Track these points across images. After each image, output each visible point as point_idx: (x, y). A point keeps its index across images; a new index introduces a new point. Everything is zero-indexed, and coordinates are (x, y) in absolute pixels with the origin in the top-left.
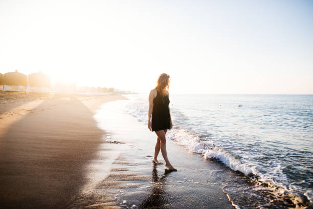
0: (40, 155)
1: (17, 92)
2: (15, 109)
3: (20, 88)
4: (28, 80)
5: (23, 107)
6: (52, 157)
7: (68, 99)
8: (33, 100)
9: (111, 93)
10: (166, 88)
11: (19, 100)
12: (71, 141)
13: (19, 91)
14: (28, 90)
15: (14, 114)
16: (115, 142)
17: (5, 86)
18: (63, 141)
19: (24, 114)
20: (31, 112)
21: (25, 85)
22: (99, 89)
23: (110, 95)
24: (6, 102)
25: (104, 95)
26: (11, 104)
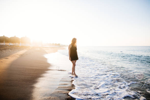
0: (26, 77)
1: (15, 46)
2: (14, 54)
3: (17, 44)
4: (20, 40)
5: (18, 53)
6: (31, 78)
7: (39, 49)
8: (22, 50)
9: (58, 46)
10: (75, 44)
11: (16, 50)
12: (40, 69)
13: (16, 45)
14: (20, 45)
15: (14, 57)
16: (61, 70)
17: (10, 43)
18: (36, 70)
19: (19, 56)
20: (22, 55)
21: (19, 43)
22: (53, 44)
23: (58, 47)
24: (10, 51)
25: (55, 47)
26: (12, 52)
